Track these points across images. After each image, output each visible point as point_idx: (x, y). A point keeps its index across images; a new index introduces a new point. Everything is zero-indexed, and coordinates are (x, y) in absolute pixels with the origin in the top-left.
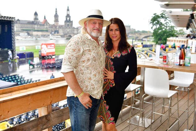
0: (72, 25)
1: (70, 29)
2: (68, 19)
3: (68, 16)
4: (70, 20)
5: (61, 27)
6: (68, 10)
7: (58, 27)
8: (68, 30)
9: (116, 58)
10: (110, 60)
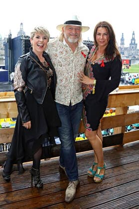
0: (136, 47)
1: (134, 51)
2: (133, 42)
3: (133, 39)
4: (134, 42)
5: (126, 49)
6: (134, 34)
7: (123, 49)
8: (133, 52)
9: (96, 64)
10: (90, 66)
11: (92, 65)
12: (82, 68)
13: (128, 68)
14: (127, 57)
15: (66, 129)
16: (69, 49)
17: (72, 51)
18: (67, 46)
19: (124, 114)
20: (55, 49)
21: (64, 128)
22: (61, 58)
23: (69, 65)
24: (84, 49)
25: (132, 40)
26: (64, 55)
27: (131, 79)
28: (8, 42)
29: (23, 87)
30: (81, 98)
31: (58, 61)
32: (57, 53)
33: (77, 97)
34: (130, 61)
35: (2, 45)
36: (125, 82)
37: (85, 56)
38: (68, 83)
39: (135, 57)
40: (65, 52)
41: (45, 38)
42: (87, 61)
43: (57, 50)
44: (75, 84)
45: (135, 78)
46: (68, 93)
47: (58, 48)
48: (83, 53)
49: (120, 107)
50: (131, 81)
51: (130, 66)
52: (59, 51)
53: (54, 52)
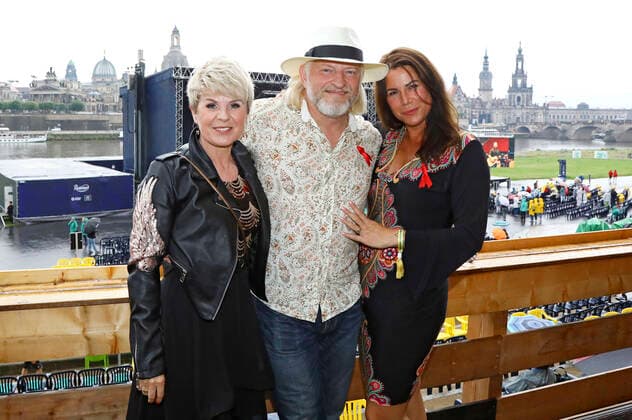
0: (530, 98)
1: (524, 111)
2: (519, 82)
3: (520, 74)
4: (524, 84)
5: (498, 104)
6: (520, 58)
7: (488, 107)
8: (519, 114)
9: (405, 181)
10: (385, 191)
11: (391, 185)
12: (359, 199)
13: (505, 164)
14: (501, 130)
15: (303, 397)
16: (318, 135)
17: (328, 144)
18: (312, 127)
19: (497, 337)
20: (275, 134)
21: (298, 395)
22: (292, 164)
23: (317, 188)
24: (365, 135)
25: (515, 77)
26: (301, 155)
27: (516, 200)
28: (132, 87)
29: (158, 259)
30: (353, 293)
31: (283, 172)
32: (282, 147)
33: (339, 293)
34: (511, 142)
35: (117, 99)
36: (498, 209)
37: (368, 159)
38: (313, 249)
39: (527, 130)
40: (304, 147)
41: (236, 106)
42: (374, 176)
43: (278, 139)
44: (336, 250)
45: (529, 195)
46: (310, 279)
47: (284, 133)
48: (361, 151)
49: (484, 312)
50: (515, 205)
51: (512, 157)
52: (285, 141)
53: (271, 145)
